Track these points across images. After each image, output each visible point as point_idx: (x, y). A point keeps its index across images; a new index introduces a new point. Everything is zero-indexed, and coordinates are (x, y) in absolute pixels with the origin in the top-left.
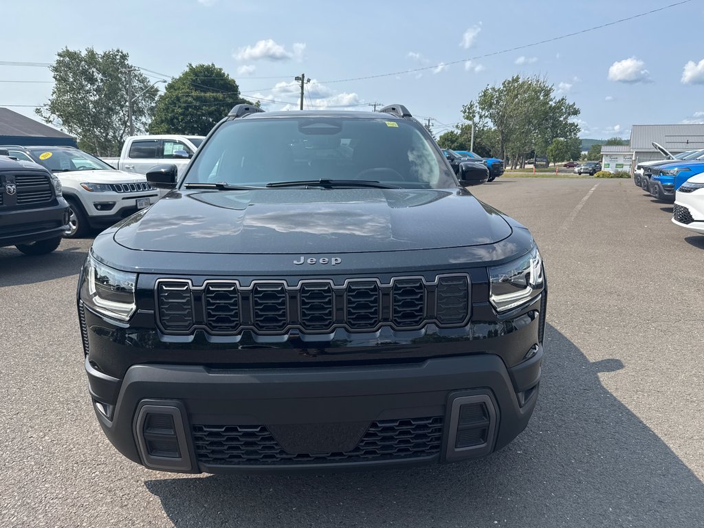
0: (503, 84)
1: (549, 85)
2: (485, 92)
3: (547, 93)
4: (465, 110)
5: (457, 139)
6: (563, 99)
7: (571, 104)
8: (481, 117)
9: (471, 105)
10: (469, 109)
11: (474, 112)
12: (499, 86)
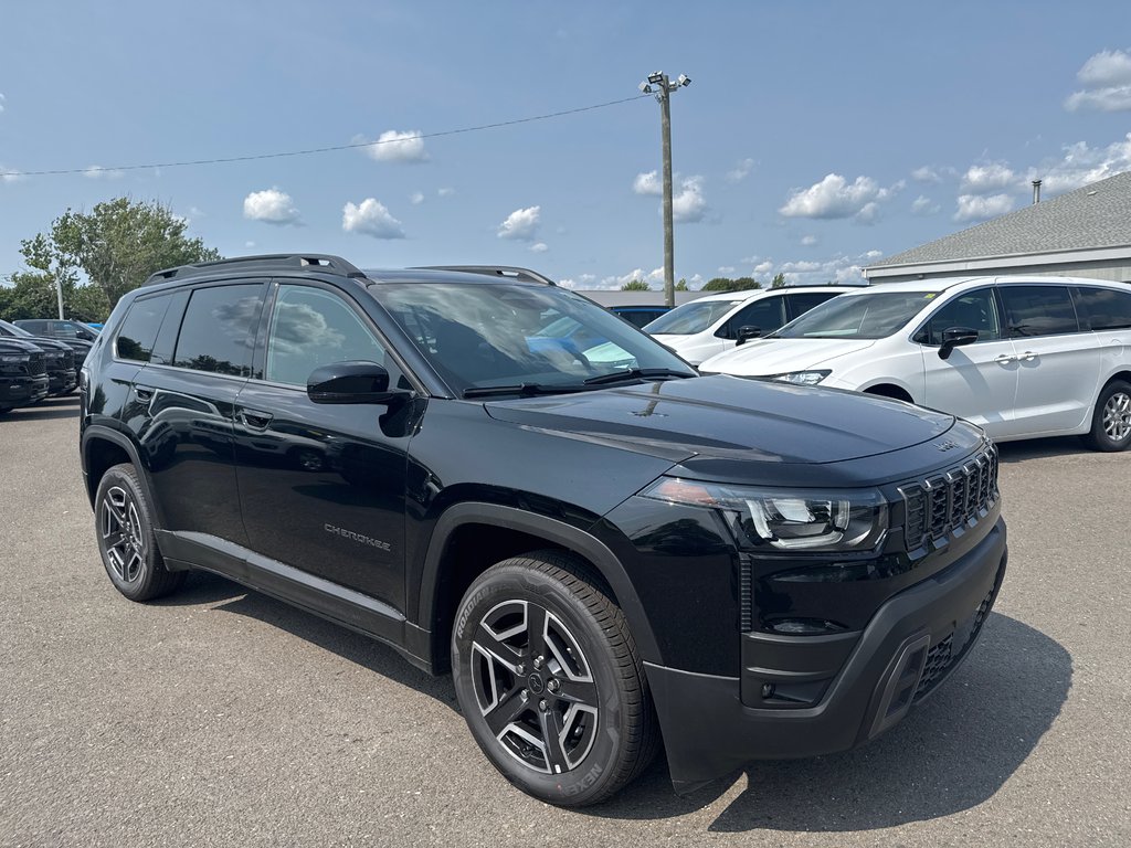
0: (96, 209)
1: (176, 218)
2: (65, 220)
3: (176, 232)
4: (28, 250)
5: (10, 301)
6: (198, 242)
7: (211, 250)
8: (62, 264)
9: (40, 243)
10: (34, 247)
11: (47, 254)
12: (89, 213)
